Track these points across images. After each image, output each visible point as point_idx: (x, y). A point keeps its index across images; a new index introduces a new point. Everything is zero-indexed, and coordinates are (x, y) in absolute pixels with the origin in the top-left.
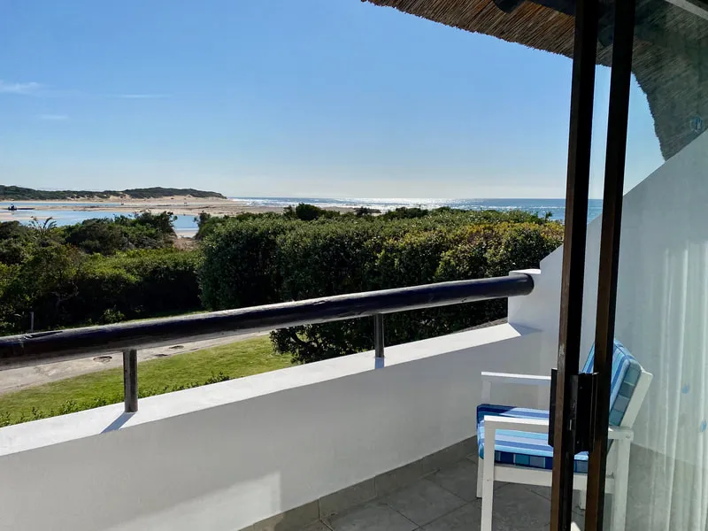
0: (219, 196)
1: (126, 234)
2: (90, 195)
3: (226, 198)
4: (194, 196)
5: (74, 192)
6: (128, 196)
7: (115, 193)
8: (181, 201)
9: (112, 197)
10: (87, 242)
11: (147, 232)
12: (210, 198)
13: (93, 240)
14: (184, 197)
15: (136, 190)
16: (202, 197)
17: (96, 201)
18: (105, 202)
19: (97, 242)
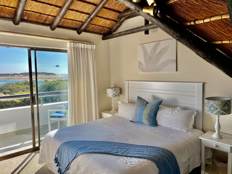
0: (54, 74)
1: (19, 88)
2: (8, 75)
3: (56, 75)
4: (45, 74)
5: (2, 74)
6: (22, 75)
7: (17, 74)
8: (40, 76)
9: (16, 76)
10: (5, 91)
11: (26, 87)
12: (51, 75)
13: (7, 90)
14: (41, 75)
15: (25, 73)
16: (48, 75)
17: (10, 77)
18: (13, 77)
19: (9, 91)
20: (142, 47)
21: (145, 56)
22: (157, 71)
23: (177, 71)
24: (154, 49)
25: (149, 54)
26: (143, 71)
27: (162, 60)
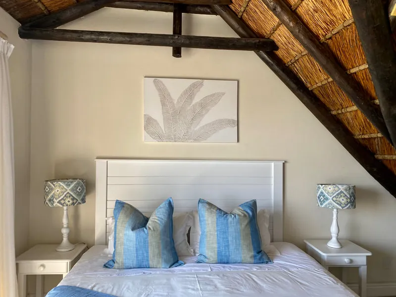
20: (154, 83)
21: (163, 104)
22: (195, 140)
23: (238, 141)
24: (190, 94)
25: (175, 102)
26: (160, 138)
27: (208, 118)
